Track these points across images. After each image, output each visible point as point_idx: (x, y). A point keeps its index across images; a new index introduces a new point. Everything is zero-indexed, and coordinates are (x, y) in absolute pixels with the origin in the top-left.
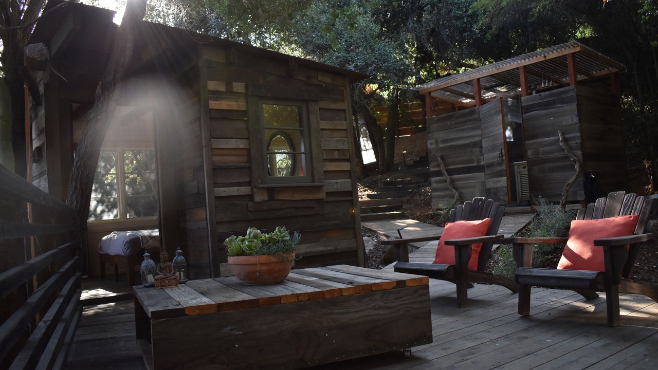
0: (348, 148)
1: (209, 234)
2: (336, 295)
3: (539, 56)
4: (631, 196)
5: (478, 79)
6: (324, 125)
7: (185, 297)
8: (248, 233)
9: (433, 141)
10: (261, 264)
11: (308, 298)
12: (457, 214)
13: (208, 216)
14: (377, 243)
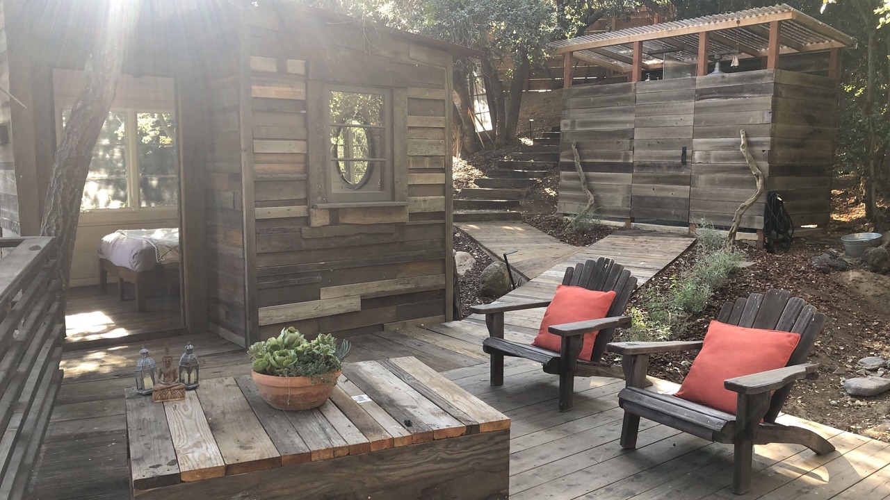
0: (444, 154)
1: (246, 269)
2: (385, 447)
3: (730, 20)
5: (641, 42)
6: (413, 121)
7: (187, 437)
8: (281, 335)
9: (568, 121)
10: (294, 388)
11: (347, 453)
12: (575, 275)
13: (245, 244)
14: (477, 262)
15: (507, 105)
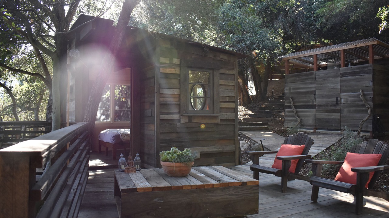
0: (234, 96)
1: (156, 139)
2: (210, 187)
3: (352, 45)
4: (381, 143)
5: (317, 55)
6: (222, 82)
7: (138, 181)
8: (171, 149)
10: (176, 167)
11: (196, 187)
12: (288, 140)
13: (156, 129)
14: (249, 145)
15: (262, 84)
